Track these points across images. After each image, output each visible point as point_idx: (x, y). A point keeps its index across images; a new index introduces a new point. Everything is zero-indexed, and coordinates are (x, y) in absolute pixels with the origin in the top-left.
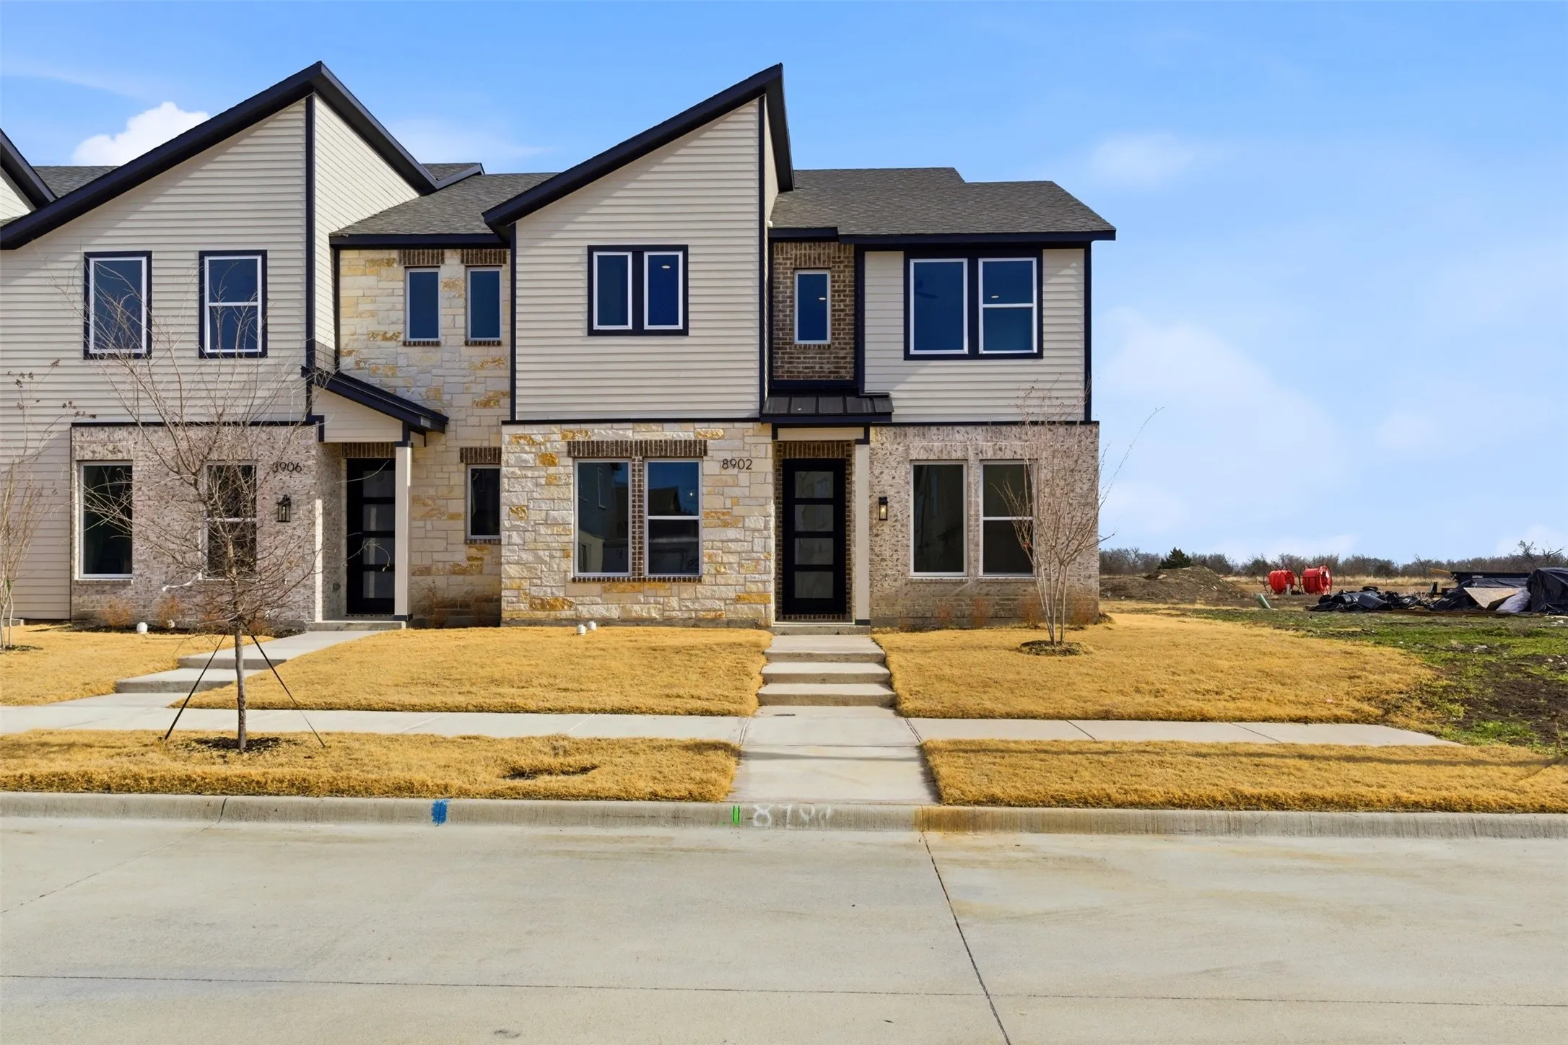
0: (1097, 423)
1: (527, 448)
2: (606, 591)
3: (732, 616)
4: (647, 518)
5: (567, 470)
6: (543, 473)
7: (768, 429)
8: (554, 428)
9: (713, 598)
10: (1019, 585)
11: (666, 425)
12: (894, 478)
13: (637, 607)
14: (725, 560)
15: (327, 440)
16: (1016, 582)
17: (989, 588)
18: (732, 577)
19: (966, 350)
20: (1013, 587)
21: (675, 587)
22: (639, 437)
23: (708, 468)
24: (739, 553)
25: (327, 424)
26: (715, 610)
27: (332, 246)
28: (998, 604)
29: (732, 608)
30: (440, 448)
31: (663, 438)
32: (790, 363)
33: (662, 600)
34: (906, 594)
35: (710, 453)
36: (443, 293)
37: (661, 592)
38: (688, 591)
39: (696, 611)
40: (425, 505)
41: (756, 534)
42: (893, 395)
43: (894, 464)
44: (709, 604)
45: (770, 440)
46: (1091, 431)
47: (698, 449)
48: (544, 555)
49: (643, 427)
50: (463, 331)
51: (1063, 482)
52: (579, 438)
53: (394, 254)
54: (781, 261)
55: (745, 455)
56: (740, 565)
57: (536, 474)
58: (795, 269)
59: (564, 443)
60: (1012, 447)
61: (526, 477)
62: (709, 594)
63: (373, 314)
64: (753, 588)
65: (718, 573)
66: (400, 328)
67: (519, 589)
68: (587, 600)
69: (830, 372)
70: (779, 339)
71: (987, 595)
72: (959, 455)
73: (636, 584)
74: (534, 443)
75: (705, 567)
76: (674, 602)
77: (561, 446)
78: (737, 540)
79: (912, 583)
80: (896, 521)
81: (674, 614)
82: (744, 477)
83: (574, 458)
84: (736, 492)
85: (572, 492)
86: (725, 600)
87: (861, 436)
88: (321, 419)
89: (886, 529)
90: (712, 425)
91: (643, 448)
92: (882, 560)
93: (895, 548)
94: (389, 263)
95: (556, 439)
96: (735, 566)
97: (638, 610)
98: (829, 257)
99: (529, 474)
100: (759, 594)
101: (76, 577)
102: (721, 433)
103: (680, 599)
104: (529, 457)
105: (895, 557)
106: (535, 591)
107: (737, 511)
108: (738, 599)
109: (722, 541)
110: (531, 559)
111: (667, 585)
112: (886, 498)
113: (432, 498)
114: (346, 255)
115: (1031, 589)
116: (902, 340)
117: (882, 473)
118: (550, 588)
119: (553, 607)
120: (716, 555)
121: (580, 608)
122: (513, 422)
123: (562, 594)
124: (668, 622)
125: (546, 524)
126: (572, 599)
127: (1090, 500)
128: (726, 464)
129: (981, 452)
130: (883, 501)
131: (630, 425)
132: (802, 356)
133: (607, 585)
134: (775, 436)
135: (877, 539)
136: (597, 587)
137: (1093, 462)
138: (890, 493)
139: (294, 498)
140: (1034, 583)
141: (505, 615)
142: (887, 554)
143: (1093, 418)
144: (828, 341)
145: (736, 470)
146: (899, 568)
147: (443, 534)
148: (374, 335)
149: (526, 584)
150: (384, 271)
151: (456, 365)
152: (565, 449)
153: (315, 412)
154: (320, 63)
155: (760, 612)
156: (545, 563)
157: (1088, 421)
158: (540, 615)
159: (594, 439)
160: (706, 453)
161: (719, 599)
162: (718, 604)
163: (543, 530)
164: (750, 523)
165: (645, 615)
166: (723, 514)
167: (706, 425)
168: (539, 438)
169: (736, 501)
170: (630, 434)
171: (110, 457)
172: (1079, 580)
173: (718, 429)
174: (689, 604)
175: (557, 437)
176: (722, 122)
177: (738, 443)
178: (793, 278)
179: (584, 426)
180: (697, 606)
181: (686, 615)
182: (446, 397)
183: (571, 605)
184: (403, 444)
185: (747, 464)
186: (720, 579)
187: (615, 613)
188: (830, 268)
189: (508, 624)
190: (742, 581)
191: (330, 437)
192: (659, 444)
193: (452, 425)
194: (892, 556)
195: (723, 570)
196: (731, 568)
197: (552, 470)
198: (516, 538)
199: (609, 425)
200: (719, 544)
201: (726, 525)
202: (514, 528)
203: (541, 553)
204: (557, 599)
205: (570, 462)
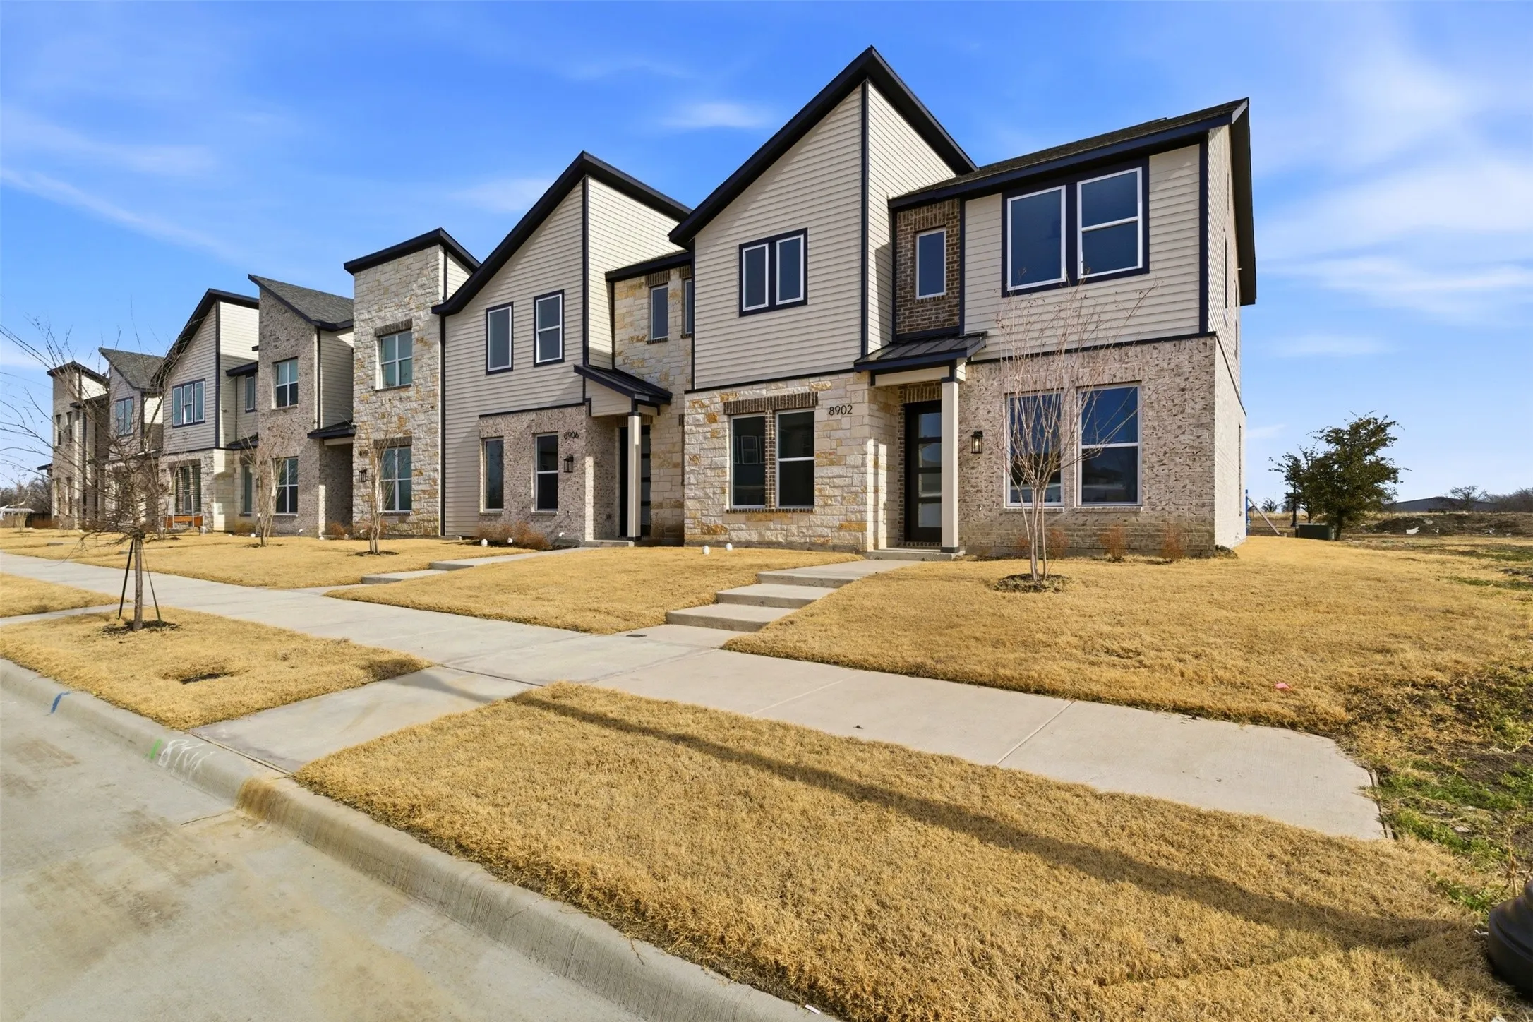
0: (1214, 334)
1: (699, 410)
2: (749, 519)
3: (836, 541)
4: (778, 460)
5: (725, 426)
6: (709, 429)
7: (865, 377)
8: (716, 393)
9: (822, 526)
10: (1119, 515)
11: (790, 383)
12: (989, 412)
13: (768, 533)
14: (831, 494)
15: (593, 415)
16: (1115, 512)
17: (1085, 518)
18: (838, 508)
19: (1063, 278)
20: (1112, 516)
21: (795, 516)
22: (771, 394)
23: (820, 415)
24: (842, 487)
25: (593, 404)
26: (824, 537)
27: (607, 280)
28: (1095, 535)
29: (836, 534)
30: (667, 416)
31: (786, 393)
32: (910, 317)
33: (785, 527)
34: (1001, 524)
35: (820, 402)
36: (671, 301)
37: (785, 521)
38: (804, 520)
39: (810, 536)
40: (659, 458)
41: (856, 470)
42: (991, 333)
43: (990, 399)
44: (819, 531)
45: (866, 386)
46: (1205, 344)
47: (811, 399)
48: (709, 491)
49: (773, 386)
50: (680, 328)
51: (1170, 403)
52: (731, 399)
53: (643, 279)
54: (903, 228)
55: (846, 402)
56: (843, 498)
57: (705, 429)
58: (916, 232)
59: (722, 404)
60: (1112, 371)
61: (699, 432)
62: (819, 523)
63: (632, 324)
64: (853, 517)
65: (826, 504)
66: (646, 331)
67: (695, 518)
68: (736, 526)
69: (945, 321)
70: (901, 297)
71: (1084, 525)
72: (1055, 385)
73: (768, 514)
74: (703, 406)
75: (818, 500)
76: (794, 529)
77: (719, 406)
78: (841, 477)
79: (1007, 513)
80: (991, 454)
81: (793, 539)
82: (846, 421)
83: (729, 415)
84: (840, 434)
85: (728, 443)
86: (831, 528)
87: (947, 375)
88: (590, 400)
89: (982, 461)
90: (822, 378)
91: (772, 402)
92: (978, 491)
93: (990, 479)
94: (640, 286)
95: (715, 401)
96: (839, 498)
97: (770, 535)
98: (944, 215)
99: (700, 430)
100: (857, 522)
101: (482, 511)
102: (829, 384)
103: (799, 527)
104: (700, 417)
105: (990, 487)
106: (704, 520)
107: (841, 451)
108: (841, 528)
109: (830, 478)
110: (702, 495)
111: (789, 515)
112: (981, 433)
113: (663, 452)
114: (619, 286)
115: (1133, 519)
116: (1000, 278)
117: (977, 408)
118: (713, 520)
119: (715, 533)
120: (824, 489)
121: (732, 533)
122: (693, 391)
123: (720, 522)
124: (790, 546)
125: (711, 468)
126: (727, 526)
127: (1204, 420)
128: (832, 411)
129: (1077, 379)
130: (978, 435)
131: (764, 385)
132: (920, 309)
133: (749, 515)
134: (872, 383)
135: (974, 471)
136: (742, 517)
137: (1208, 377)
138: (985, 426)
139: (575, 456)
140: (1136, 513)
141: (687, 538)
142: (983, 485)
143: (1210, 329)
144: (944, 293)
145: (840, 416)
146: (994, 499)
147: (669, 478)
148: (632, 339)
149: (699, 514)
150: (638, 292)
151: (676, 354)
152: (722, 409)
153: (587, 396)
154: (583, 152)
155: (858, 539)
156: (710, 497)
157: (1204, 332)
158: (707, 538)
159: (740, 399)
160: (817, 404)
161: (826, 527)
162: (827, 531)
163: (709, 473)
164: (851, 460)
165: (774, 539)
166: (830, 454)
167: (817, 379)
168: (706, 402)
169: (840, 442)
170: (764, 392)
171: (494, 435)
172: (1189, 509)
173: (826, 382)
174: (805, 531)
175: (718, 400)
176: (834, 115)
177: (841, 392)
178: (914, 241)
179: (735, 390)
180: (810, 532)
181: (803, 540)
182: (671, 378)
183: (726, 530)
184: (632, 414)
185: (848, 409)
186: (828, 510)
187: (754, 537)
188: (944, 226)
189: (688, 545)
190: (844, 512)
191: (596, 413)
192: (784, 399)
193: (674, 399)
194: (986, 487)
195: (829, 502)
196: (836, 501)
197: (714, 426)
198: (693, 480)
199: (750, 387)
200: (827, 480)
201: (832, 463)
202: (692, 472)
203: (707, 490)
204: (717, 526)
205: (725, 418)
